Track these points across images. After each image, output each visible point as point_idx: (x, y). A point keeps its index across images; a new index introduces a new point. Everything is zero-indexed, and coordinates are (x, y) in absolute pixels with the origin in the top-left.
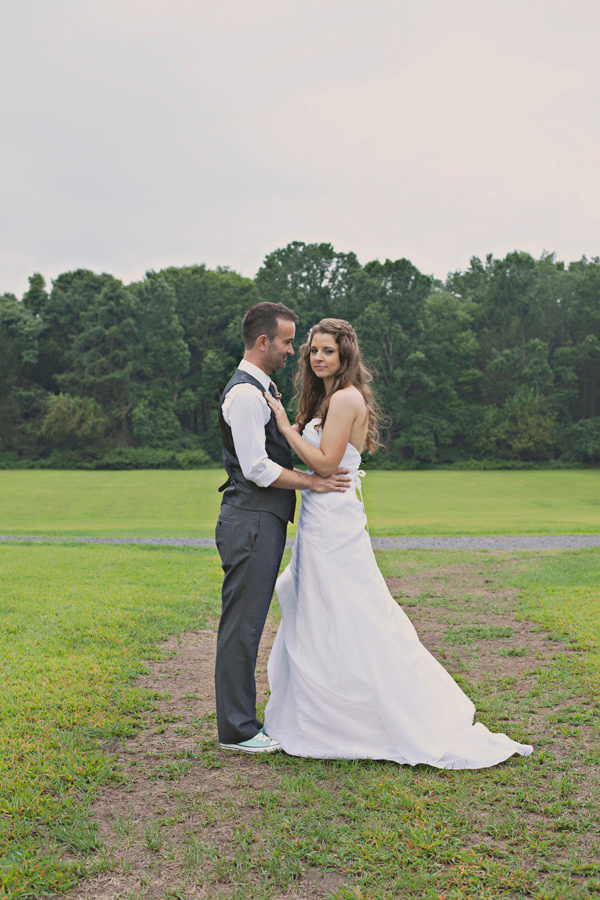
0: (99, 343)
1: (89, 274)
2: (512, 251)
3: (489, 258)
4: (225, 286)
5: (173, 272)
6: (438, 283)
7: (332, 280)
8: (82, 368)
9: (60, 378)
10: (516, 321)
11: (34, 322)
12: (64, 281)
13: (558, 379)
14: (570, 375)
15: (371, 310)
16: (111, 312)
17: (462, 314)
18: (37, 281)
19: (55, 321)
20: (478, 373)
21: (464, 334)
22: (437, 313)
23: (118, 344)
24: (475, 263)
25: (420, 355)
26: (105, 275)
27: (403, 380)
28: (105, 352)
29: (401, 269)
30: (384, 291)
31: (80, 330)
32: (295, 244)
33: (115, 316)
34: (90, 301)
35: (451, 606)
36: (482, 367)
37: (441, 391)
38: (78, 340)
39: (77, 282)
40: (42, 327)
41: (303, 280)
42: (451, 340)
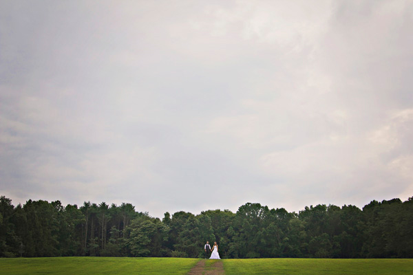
0: (188, 235)
1: (184, 212)
3: (311, 206)
4: (227, 216)
5: (209, 211)
6: (296, 214)
7: (260, 214)
8: (182, 242)
9: (175, 246)
10: (318, 228)
11: (167, 228)
12: (176, 215)
13: (334, 246)
14: (338, 244)
15: (271, 225)
16: (191, 225)
17: (301, 225)
18: (167, 215)
19: (173, 228)
20: (307, 244)
21: (302, 232)
22: (293, 225)
23: (193, 235)
24: (306, 208)
25: (287, 239)
26: (188, 213)
27: (282, 247)
28: (189, 238)
29: (282, 211)
30: (276, 219)
31: (181, 231)
32: (248, 203)
33: (193, 227)
34: (185, 222)
36: (308, 242)
37: (295, 250)
38: (181, 234)
39: (180, 216)
40: (170, 229)
41: (251, 215)
42: (298, 234)
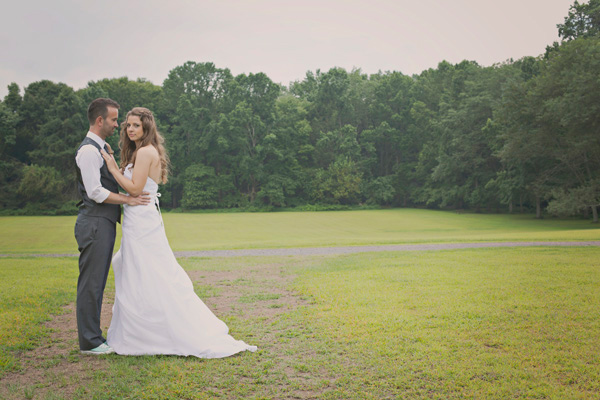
0: (57, 130)
1: (50, 83)
2: (333, 67)
3: (318, 72)
4: (142, 91)
5: (106, 82)
6: (284, 89)
7: (215, 86)
8: (46, 147)
9: (31, 154)
10: (335, 113)
11: (13, 116)
12: (33, 89)
13: (364, 151)
14: (371, 148)
15: (240, 106)
16: (65, 109)
17: (301, 109)
18: (14, 88)
19: (27, 115)
20: (312, 147)
21: (302, 122)
22: (284, 108)
23: (71, 131)
24: (310, 78)
25: (273, 136)
26: (61, 84)
27: (262, 152)
28: (61, 136)
29: (259, 80)
30: (248, 94)
31: (45, 122)
32: (189, 63)
33: (68, 112)
34: (51, 102)
35: (252, 284)
36: (314, 144)
37: (287, 160)
38: (43, 128)
39: (42, 89)
40: (18, 120)
41: (194, 87)
42: (293, 126)
